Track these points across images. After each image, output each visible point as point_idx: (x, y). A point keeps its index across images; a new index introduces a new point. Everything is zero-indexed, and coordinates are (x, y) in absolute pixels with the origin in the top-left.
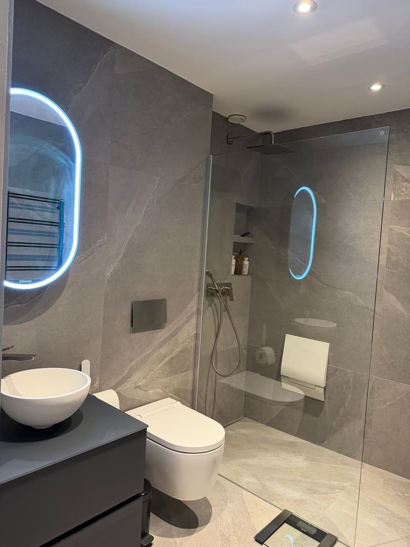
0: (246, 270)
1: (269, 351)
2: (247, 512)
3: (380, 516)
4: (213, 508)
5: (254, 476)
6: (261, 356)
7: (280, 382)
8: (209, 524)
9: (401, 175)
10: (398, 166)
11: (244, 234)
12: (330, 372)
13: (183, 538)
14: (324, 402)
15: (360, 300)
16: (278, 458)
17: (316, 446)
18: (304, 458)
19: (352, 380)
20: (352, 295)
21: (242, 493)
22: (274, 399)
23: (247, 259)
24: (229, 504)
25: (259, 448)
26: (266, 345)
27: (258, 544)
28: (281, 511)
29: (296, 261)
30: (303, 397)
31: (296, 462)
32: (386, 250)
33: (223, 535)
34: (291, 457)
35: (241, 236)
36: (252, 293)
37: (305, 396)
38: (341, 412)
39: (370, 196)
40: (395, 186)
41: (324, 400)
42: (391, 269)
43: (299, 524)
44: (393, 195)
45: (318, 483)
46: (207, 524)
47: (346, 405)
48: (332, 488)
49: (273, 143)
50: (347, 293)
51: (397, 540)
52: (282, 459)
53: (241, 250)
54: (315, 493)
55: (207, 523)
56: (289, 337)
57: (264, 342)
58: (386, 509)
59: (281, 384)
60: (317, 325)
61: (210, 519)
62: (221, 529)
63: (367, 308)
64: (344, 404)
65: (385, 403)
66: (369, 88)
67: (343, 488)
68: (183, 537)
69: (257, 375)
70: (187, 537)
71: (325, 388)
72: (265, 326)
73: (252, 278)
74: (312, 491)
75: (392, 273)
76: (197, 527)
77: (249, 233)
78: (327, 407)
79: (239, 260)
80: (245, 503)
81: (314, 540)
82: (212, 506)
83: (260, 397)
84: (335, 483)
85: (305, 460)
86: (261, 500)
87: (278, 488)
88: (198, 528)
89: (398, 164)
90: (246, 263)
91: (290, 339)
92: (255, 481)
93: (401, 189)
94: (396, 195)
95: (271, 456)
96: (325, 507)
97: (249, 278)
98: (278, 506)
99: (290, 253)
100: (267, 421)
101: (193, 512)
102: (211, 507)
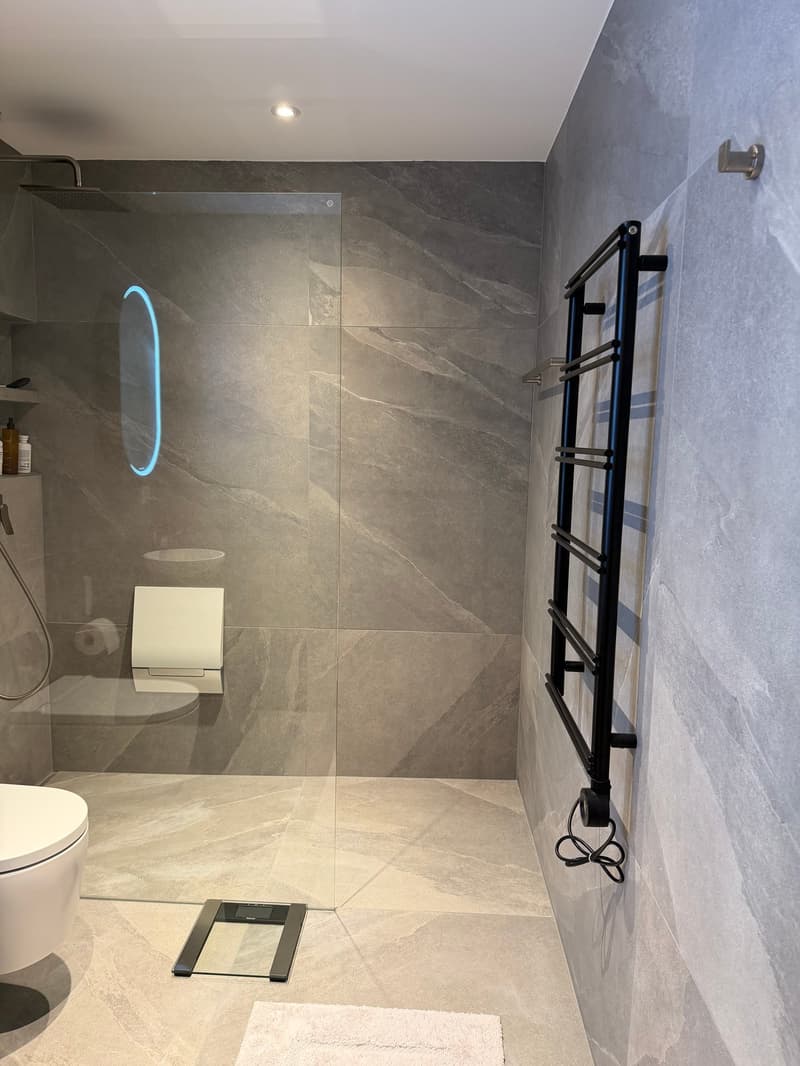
0: (25, 463)
1: (104, 626)
2: (139, 936)
3: (351, 846)
4: (67, 963)
5: (121, 870)
6: (90, 640)
7: (129, 680)
8: (71, 994)
9: (322, 283)
10: (316, 264)
11: (14, 383)
12: (229, 638)
13: (26, 1046)
14: (221, 695)
15: (273, 504)
16: (155, 821)
17: (214, 777)
18: (203, 803)
19: (268, 643)
20: (257, 495)
21: (115, 909)
22: (121, 713)
23: (25, 438)
24: (97, 940)
25: (111, 818)
26: (93, 617)
27: (182, 980)
28: (201, 907)
29: (143, 438)
30: (196, 697)
31: (191, 816)
32: (308, 414)
33: (109, 998)
34: (177, 811)
35: (8, 386)
36: (45, 514)
37: (201, 695)
38: (254, 704)
39: (273, 315)
40: (312, 299)
41: (221, 692)
42: (319, 446)
43: (239, 913)
44: (310, 317)
45: (241, 835)
46: (69, 993)
47: (262, 688)
48: (266, 834)
49: (80, 184)
50: (249, 493)
51: (383, 870)
52: (161, 821)
53: (11, 420)
54: (243, 853)
55: (64, 994)
56: (140, 591)
57: (88, 613)
58: (354, 832)
59: (133, 683)
60: (198, 559)
61: (70, 982)
62: (101, 989)
63: (285, 516)
64: (259, 687)
65: (324, 667)
66: (273, 111)
67: (282, 829)
68: (24, 1044)
69: (89, 678)
70: (36, 1039)
71: (222, 670)
72: (87, 579)
73: (43, 479)
74: (238, 853)
75: (321, 452)
76: (47, 1010)
77: (27, 380)
78: (227, 701)
79: (10, 441)
80: (128, 923)
81: (273, 926)
82: (63, 959)
83: (87, 717)
84: (266, 824)
85: (204, 806)
86: (157, 904)
87: (175, 872)
88: (52, 1011)
89: (315, 261)
90: (25, 447)
91: (144, 596)
92: (127, 877)
93: (323, 307)
94: (318, 317)
95: (141, 824)
96: (267, 868)
97: (36, 480)
98: (191, 901)
99: (125, 421)
100: (108, 765)
101: (28, 988)
102: (62, 962)
